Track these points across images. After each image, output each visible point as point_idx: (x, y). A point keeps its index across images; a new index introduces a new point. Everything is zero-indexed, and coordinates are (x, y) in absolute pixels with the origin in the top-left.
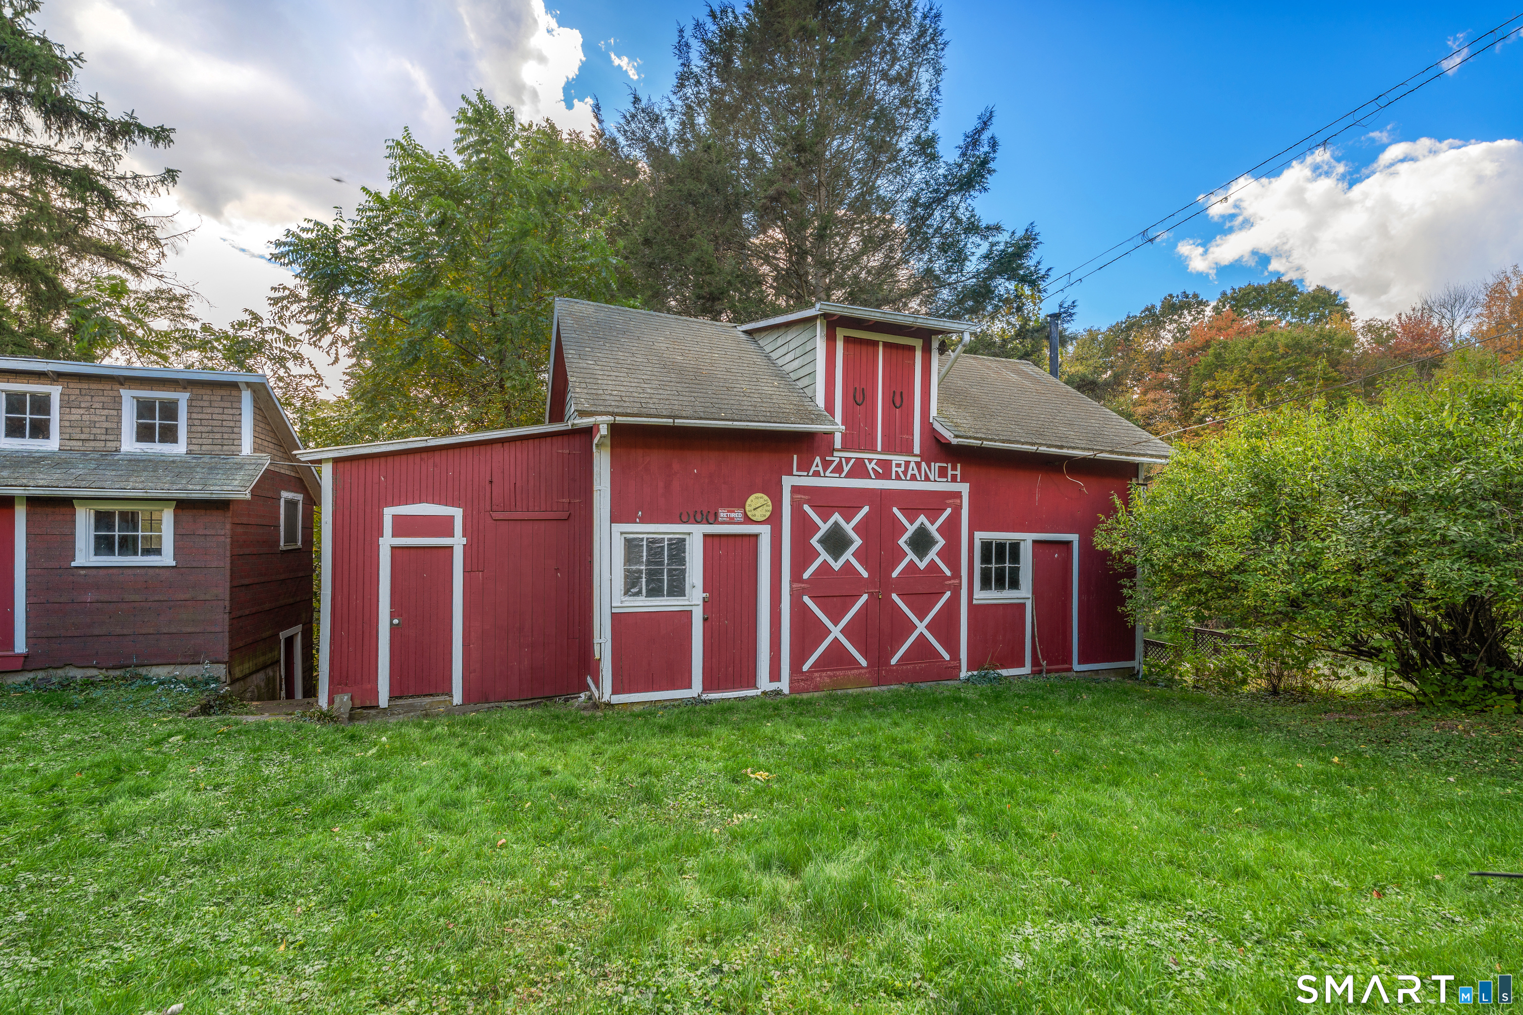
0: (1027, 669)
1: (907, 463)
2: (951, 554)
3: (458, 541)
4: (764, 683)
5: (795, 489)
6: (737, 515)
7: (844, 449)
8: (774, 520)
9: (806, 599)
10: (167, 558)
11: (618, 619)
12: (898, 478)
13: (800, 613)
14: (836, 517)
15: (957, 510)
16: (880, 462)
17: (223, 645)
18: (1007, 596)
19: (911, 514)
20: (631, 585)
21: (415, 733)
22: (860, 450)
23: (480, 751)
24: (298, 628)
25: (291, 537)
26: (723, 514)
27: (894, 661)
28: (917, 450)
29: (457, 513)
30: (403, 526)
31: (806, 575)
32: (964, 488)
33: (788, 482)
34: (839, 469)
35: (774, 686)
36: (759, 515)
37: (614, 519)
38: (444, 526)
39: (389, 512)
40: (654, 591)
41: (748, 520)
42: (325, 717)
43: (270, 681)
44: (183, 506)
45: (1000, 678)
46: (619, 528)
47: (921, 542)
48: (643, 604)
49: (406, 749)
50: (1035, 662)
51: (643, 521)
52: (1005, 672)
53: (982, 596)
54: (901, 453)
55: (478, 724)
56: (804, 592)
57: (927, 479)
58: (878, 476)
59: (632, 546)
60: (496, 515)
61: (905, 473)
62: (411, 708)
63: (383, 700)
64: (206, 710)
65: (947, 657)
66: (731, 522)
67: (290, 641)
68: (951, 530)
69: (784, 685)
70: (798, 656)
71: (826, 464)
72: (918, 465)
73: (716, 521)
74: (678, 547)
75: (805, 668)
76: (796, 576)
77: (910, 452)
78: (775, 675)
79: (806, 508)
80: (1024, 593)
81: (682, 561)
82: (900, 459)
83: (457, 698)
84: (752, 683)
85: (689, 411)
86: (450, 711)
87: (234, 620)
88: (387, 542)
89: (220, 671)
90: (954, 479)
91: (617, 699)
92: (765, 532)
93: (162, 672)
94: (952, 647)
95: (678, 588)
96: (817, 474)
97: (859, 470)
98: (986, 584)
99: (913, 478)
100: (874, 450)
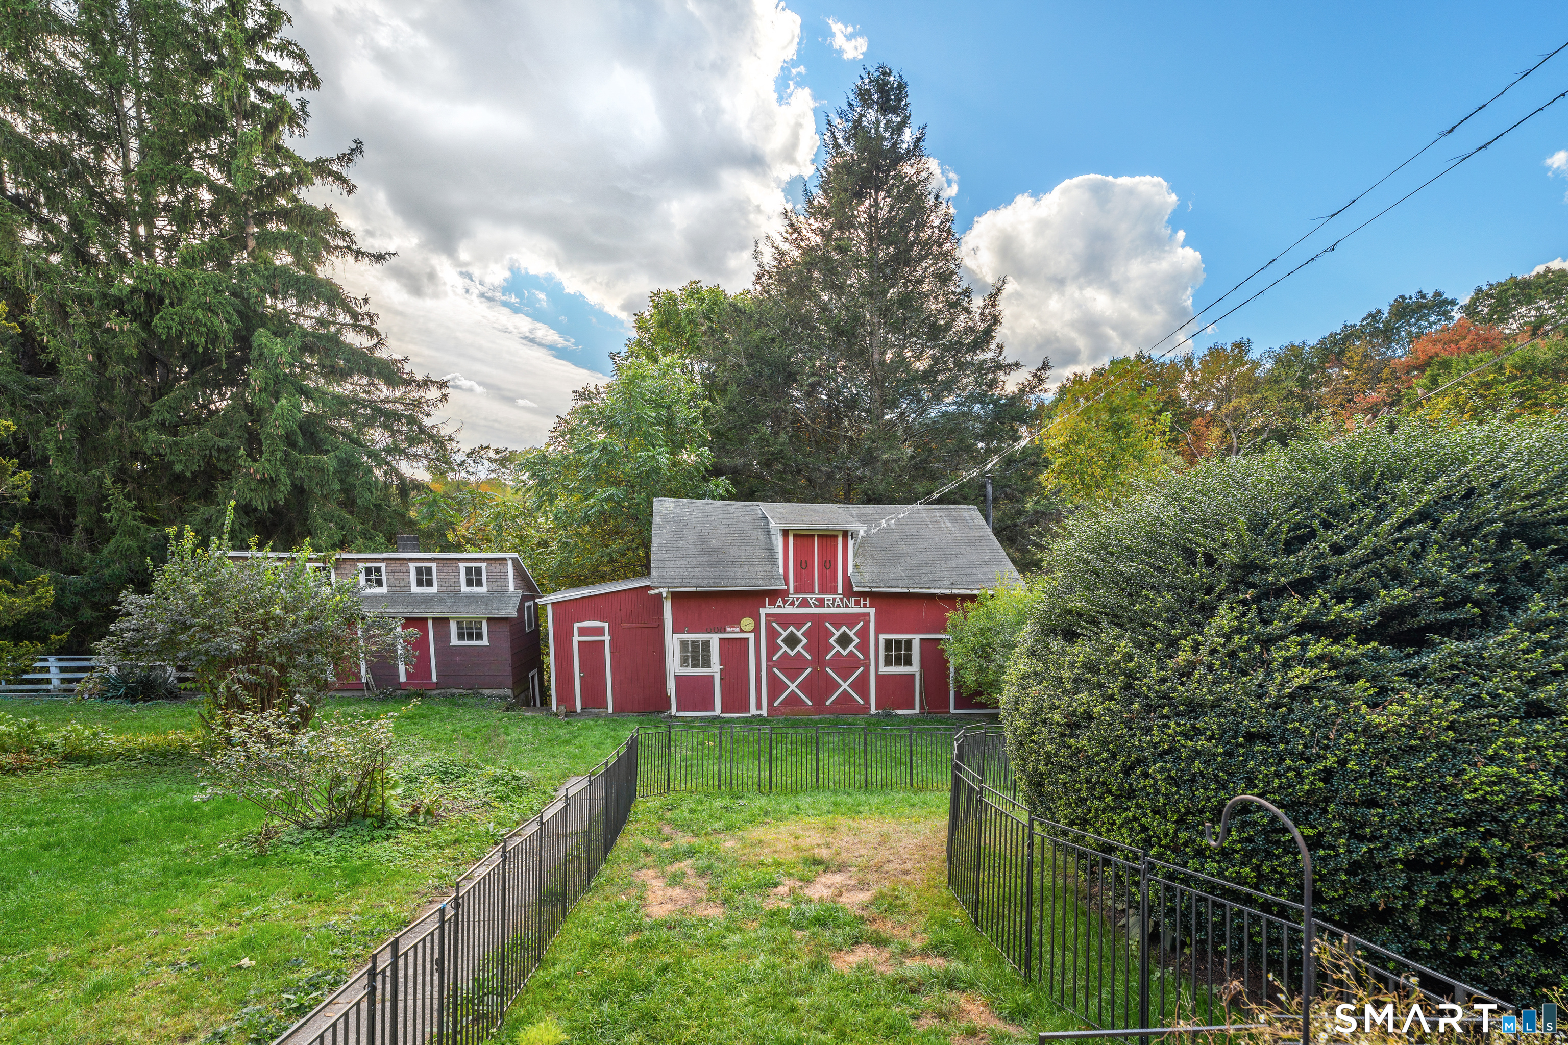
0: (917, 711)
1: (834, 599)
2: (864, 647)
3: (607, 638)
4: (754, 711)
5: (767, 615)
6: (736, 629)
7: (796, 592)
8: (756, 631)
9: (775, 670)
10: (485, 642)
11: (677, 678)
12: (829, 606)
13: (772, 677)
14: (792, 628)
15: (867, 623)
16: (816, 599)
17: (510, 681)
18: (903, 670)
19: (837, 626)
20: (684, 662)
21: (591, 723)
22: (805, 593)
23: (614, 730)
24: (535, 671)
25: (530, 625)
26: (729, 628)
27: (828, 703)
28: (840, 591)
29: (606, 625)
30: (583, 631)
31: (775, 658)
32: (872, 611)
33: (763, 612)
34: (792, 604)
35: (758, 712)
36: (748, 629)
37: (674, 632)
38: (599, 631)
39: (576, 626)
40: (695, 666)
41: (742, 631)
42: (556, 715)
43: (527, 697)
44: (489, 620)
45: (897, 715)
46: (676, 636)
47: (844, 641)
48: (690, 671)
49: (588, 728)
50: (922, 707)
51: (688, 632)
52: (900, 712)
53: (884, 670)
54: (830, 593)
55: (616, 721)
56: (774, 666)
57: (847, 606)
58: (816, 606)
59: (684, 644)
60: (624, 626)
61: (833, 604)
62: (590, 714)
63: (579, 710)
64: (507, 709)
65: (862, 702)
66: (733, 632)
67: (533, 677)
68: (863, 634)
69: (764, 712)
70: (771, 699)
71: (785, 602)
72: (841, 599)
73: (725, 631)
74: (706, 645)
75: (776, 704)
76: (769, 658)
77: (836, 592)
78: (759, 707)
79: (774, 624)
80: (915, 668)
81: (709, 651)
82: (831, 597)
83: (610, 710)
84: (747, 710)
85: (705, 583)
86: (607, 715)
87: (513, 669)
88: (576, 639)
89: (510, 692)
90: (865, 606)
91: (678, 714)
92: (751, 637)
93: (487, 692)
94: (866, 697)
95: (707, 663)
96: (779, 607)
97: (805, 603)
98: (888, 663)
99: (838, 606)
100: (813, 593)
